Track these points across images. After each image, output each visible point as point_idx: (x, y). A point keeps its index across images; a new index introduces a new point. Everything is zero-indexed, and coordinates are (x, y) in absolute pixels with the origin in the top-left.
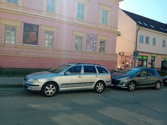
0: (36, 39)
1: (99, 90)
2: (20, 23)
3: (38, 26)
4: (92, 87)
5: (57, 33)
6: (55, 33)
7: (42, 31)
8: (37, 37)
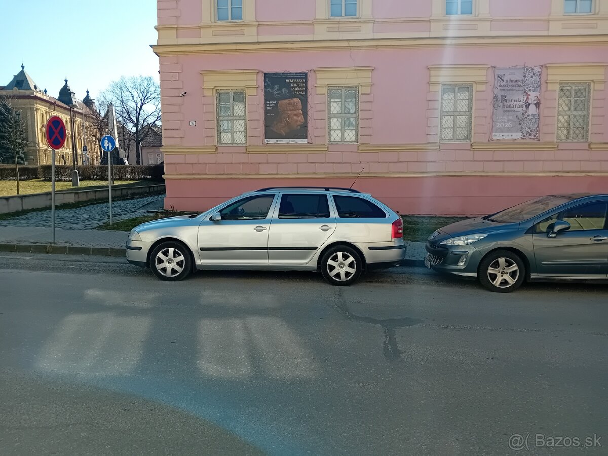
0: (301, 119)
1: (338, 275)
2: (254, 77)
3: (304, 76)
4: (310, 262)
5: (368, 90)
6: (361, 90)
7: (319, 91)
8: (305, 114)
